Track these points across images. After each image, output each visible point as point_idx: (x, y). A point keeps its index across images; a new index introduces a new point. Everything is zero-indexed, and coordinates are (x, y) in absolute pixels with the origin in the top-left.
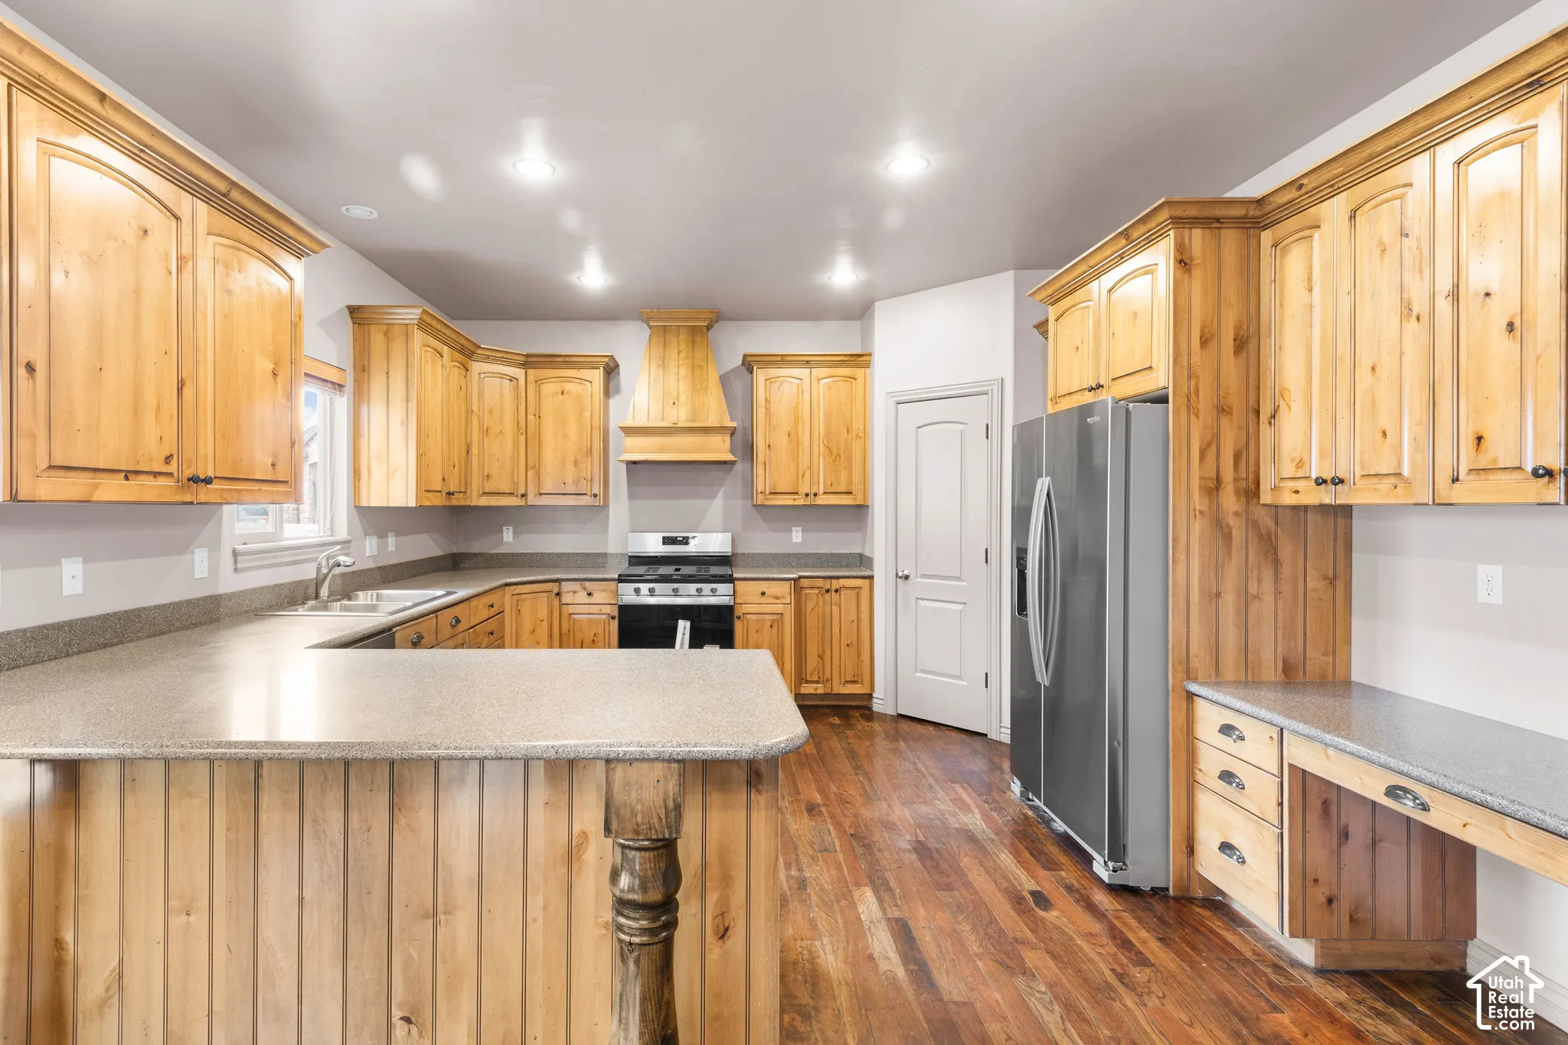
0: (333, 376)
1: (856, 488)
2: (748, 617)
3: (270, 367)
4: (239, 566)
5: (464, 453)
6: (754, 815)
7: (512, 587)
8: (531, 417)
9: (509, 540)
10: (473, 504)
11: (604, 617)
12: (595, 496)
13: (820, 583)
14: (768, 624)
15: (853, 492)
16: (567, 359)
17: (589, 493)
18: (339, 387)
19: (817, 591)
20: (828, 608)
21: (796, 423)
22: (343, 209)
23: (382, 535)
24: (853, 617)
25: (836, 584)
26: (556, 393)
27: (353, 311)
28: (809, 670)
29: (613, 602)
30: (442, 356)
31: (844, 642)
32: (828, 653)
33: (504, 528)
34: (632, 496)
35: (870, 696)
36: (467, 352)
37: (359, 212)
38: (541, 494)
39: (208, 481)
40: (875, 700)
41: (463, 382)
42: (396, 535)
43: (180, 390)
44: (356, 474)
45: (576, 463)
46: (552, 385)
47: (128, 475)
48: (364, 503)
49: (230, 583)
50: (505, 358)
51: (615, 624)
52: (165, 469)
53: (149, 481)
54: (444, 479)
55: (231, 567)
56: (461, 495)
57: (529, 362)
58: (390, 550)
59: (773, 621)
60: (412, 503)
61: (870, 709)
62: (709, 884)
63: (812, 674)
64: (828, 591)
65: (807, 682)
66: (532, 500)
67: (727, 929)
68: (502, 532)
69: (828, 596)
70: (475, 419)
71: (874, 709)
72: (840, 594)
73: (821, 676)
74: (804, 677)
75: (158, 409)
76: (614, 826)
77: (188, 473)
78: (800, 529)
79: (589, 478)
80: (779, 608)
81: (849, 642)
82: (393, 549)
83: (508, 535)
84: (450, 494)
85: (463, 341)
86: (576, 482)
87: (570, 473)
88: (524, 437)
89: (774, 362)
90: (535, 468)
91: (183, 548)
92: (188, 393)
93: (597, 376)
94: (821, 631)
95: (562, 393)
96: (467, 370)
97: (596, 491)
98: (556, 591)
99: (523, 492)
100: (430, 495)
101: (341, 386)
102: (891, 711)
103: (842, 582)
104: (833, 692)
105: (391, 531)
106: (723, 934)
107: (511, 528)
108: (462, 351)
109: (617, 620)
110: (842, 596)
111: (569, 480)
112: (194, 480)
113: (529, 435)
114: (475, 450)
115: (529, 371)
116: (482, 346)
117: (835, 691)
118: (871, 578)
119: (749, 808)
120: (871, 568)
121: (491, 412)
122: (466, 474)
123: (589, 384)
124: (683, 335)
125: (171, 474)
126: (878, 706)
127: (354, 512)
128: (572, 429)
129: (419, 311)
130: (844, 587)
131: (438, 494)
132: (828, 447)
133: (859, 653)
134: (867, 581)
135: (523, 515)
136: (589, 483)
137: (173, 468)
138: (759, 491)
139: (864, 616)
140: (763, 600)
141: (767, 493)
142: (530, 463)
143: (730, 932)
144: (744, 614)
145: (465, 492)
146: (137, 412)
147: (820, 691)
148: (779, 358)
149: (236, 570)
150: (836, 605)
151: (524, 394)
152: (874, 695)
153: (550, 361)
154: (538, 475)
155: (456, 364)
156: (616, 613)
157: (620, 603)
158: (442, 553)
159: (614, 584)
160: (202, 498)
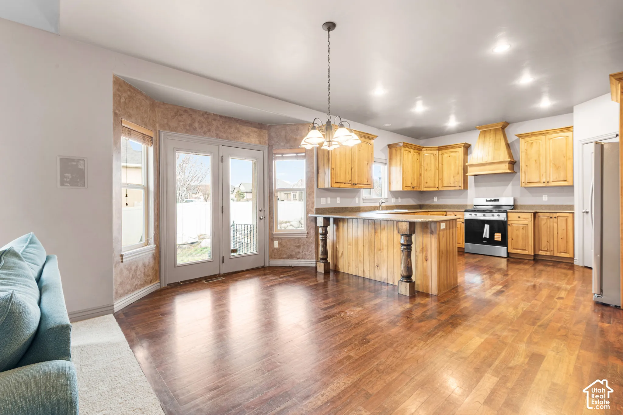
0: (384, 161)
1: (569, 178)
2: (514, 225)
3: (367, 163)
4: (364, 201)
5: (418, 176)
6: (432, 239)
7: (431, 212)
8: (440, 165)
9: (436, 201)
10: (422, 190)
11: (460, 222)
12: (460, 186)
13: (548, 214)
14: (522, 228)
15: (567, 180)
16: (451, 146)
17: (458, 186)
18: (386, 164)
19: (546, 217)
20: (552, 224)
21: (539, 157)
22: (384, 125)
23: (397, 198)
24: (564, 227)
25: (555, 215)
26: (448, 157)
27: (389, 146)
28: (543, 246)
29: (463, 218)
30: (411, 152)
31: (560, 237)
32: (552, 241)
33: (435, 197)
34: (476, 186)
35: (573, 259)
36: (419, 149)
37: (387, 125)
38: (443, 187)
39: (356, 184)
40: (575, 260)
41: (418, 158)
42: (401, 198)
43: (352, 169)
44: (390, 183)
45: (454, 177)
46: (446, 155)
47: (345, 183)
48: (391, 190)
49: (362, 205)
50: (431, 149)
51: (464, 225)
52: (349, 182)
53: (347, 184)
54: (411, 183)
55: (362, 201)
56: (418, 188)
57: (440, 149)
58: (399, 202)
59: (524, 227)
60: (401, 190)
61: (573, 263)
62: (424, 251)
63: (544, 248)
64: (551, 218)
65: (542, 250)
66: (440, 189)
67: (427, 259)
68: (434, 199)
69: (552, 219)
70: (422, 167)
71: (575, 264)
72: (557, 219)
73: (549, 248)
74: (540, 248)
75: (349, 172)
76: (399, 232)
77: (353, 183)
78: (547, 195)
79: (458, 181)
80: (526, 222)
81: (562, 237)
82: (400, 201)
83: (436, 199)
84: (413, 187)
85: (417, 147)
86: (454, 183)
87: (452, 180)
88: (438, 171)
89: (528, 136)
90: (441, 179)
91: (354, 197)
92: (353, 169)
93: (461, 150)
94: (548, 232)
95: (450, 156)
96: (420, 154)
97: (460, 185)
98: (445, 214)
99: (438, 186)
100: (407, 187)
101: (386, 163)
102: (581, 265)
103: (558, 214)
104: (554, 255)
105: (400, 197)
106: (427, 260)
107: (436, 197)
108: (418, 149)
109: (464, 224)
110: (559, 220)
111: (452, 182)
112: (354, 184)
113: (439, 170)
114: (422, 176)
115: (440, 151)
116: (424, 147)
117: (555, 255)
118: (573, 213)
119: (431, 238)
120: (573, 209)
121: (427, 165)
122: (419, 182)
123: (458, 153)
124: (492, 132)
125: (350, 183)
126: (576, 263)
127: (389, 192)
128: (453, 167)
129: (403, 143)
130: (559, 216)
131: (410, 187)
132: (554, 164)
133: (567, 242)
134: (571, 214)
135: (438, 193)
136: (458, 183)
137: (351, 182)
138: (522, 182)
139: (570, 228)
140: (519, 219)
141: (526, 182)
142: (440, 178)
143: (428, 260)
144: (511, 224)
145: (419, 187)
146: (346, 173)
147: (548, 254)
148: (530, 134)
149: (363, 202)
150: (555, 223)
151: (438, 158)
152: (575, 259)
153: (445, 147)
154: (442, 181)
155: (416, 153)
156: (464, 222)
157: (465, 218)
158: (416, 204)
159: (464, 212)
160: (355, 187)
